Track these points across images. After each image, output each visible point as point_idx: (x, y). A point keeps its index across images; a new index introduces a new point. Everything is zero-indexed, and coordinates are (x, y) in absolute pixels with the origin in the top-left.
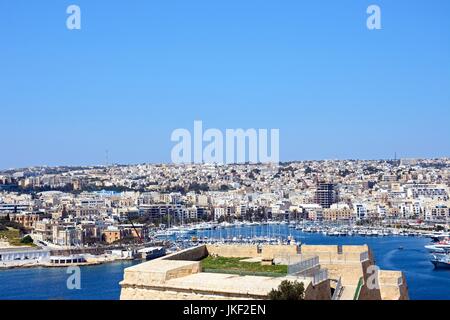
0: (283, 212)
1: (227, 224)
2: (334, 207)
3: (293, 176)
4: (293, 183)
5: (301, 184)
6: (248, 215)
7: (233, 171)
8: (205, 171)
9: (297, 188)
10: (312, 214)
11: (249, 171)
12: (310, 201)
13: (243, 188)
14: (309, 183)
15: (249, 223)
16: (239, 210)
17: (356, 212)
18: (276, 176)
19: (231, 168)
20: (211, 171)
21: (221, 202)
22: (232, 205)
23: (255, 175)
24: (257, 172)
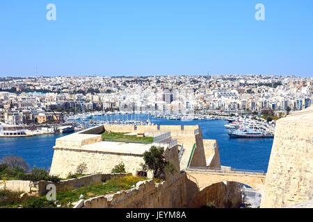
0: (144, 106)
1: (111, 113)
2: (173, 103)
3: (150, 84)
4: (149, 89)
5: (154, 89)
7: (114, 82)
8: (97, 81)
9: (152, 92)
10: (160, 107)
11: (123, 82)
12: (159, 99)
13: (120, 91)
14: (159, 89)
16: (117, 105)
17: (186, 106)
19: (113, 80)
20: (101, 81)
21: (107, 100)
22: (113, 101)
23: (127, 84)
24: (128, 82)
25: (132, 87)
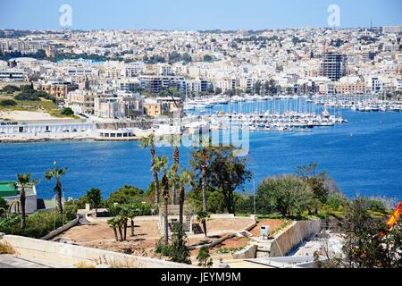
0: (292, 85)
1: (239, 98)
2: (343, 80)
3: (281, 46)
4: (282, 54)
5: (292, 55)
6: (256, 89)
7: (214, 41)
8: (182, 39)
9: (289, 59)
10: (323, 88)
11: (230, 40)
12: (315, 74)
13: (229, 59)
14: (301, 53)
15: (260, 97)
16: (243, 84)
17: (370, 85)
18: (262, 46)
19: (209, 37)
20: (189, 40)
21: (221, 75)
22: (234, 78)
23: (239, 46)
24: (240, 41)
25: (248, 50)
